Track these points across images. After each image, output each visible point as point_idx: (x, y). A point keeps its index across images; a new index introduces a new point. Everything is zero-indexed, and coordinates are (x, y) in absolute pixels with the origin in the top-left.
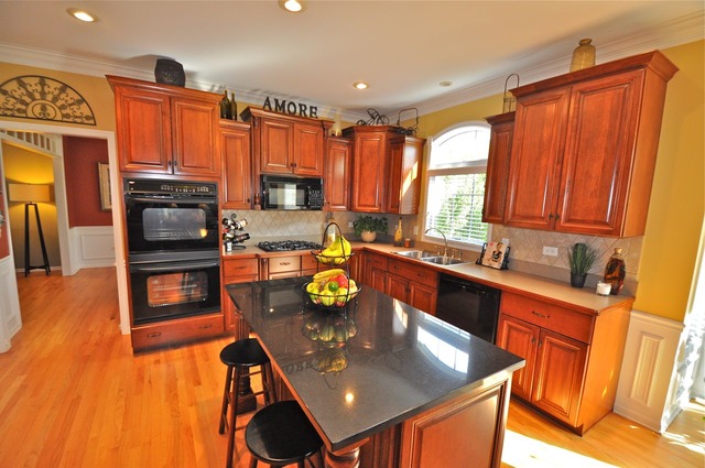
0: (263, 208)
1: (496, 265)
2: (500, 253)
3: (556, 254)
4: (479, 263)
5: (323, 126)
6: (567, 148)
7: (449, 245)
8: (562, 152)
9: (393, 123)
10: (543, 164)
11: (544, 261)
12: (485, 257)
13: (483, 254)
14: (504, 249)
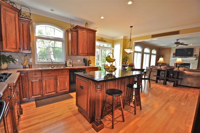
3: (80, 61)
11: (78, 63)
13: (66, 64)
14: (71, 62)
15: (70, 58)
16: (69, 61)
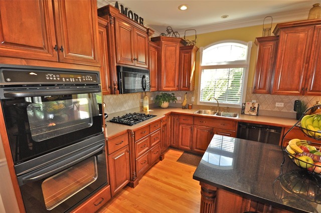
0: (121, 93)
1: (254, 114)
2: (255, 107)
3: (283, 106)
4: (243, 113)
5: (148, 33)
6: (312, 56)
7: (220, 106)
8: (309, 58)
9: (182, 36)
10: (298, 63)
11: (276, 109)
12: (246, 110)
13: (243, 109)
14: (256, 106)
15: (257, 99)
16: (251, 103)
